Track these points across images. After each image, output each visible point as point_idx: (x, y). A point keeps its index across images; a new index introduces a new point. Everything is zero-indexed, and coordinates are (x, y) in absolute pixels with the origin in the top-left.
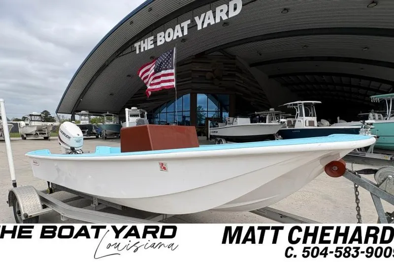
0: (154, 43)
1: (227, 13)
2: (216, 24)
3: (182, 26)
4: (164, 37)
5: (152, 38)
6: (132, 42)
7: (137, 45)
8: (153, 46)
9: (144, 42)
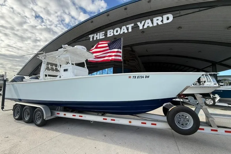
0: (104, 35)
1: (162, 21)
2: (153, 27)
3: (127, 27)
4: (113, 32)
5: (104, 32)
6: (88, 34)
7: (91, 36)
8: (104, 37)
9: (97, 35)
